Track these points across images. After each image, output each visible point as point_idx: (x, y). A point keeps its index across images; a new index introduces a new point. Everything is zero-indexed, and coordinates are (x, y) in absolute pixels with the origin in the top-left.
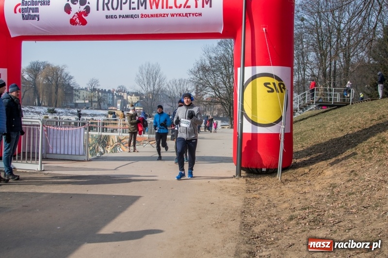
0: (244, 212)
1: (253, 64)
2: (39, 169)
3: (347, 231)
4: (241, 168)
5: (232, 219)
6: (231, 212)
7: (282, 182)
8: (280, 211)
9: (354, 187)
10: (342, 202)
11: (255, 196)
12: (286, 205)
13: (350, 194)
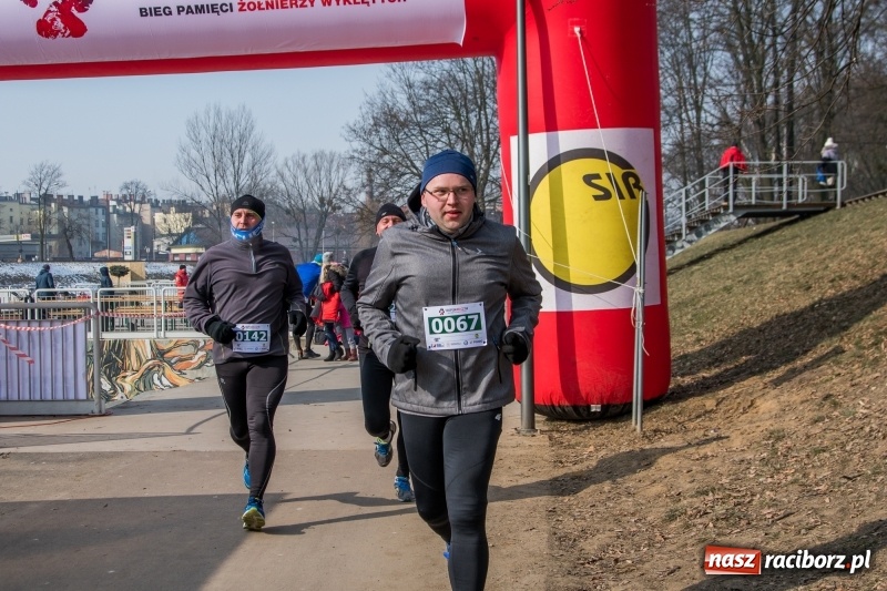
0: (553, 511)
1: (551, 125)
3: (803, 531)
4: (534, 408)
5: (527, 527)
6: (522, 513)
7: (645, 436)
8: (644, 502)
9: (827, 436)
10: (796, 471)
12: (658, 488)
13: (817, 452)
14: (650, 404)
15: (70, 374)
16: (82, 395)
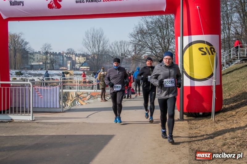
0: (190, 142)
1: (190, 34)
2: (31, 119)
4: (183, 113)
5: (183, 146)
7: (215, 122)
8: (216, 140)
11: (197, 132)
14: (217, 113)
15: (55, 101)
16: (58, 107)
